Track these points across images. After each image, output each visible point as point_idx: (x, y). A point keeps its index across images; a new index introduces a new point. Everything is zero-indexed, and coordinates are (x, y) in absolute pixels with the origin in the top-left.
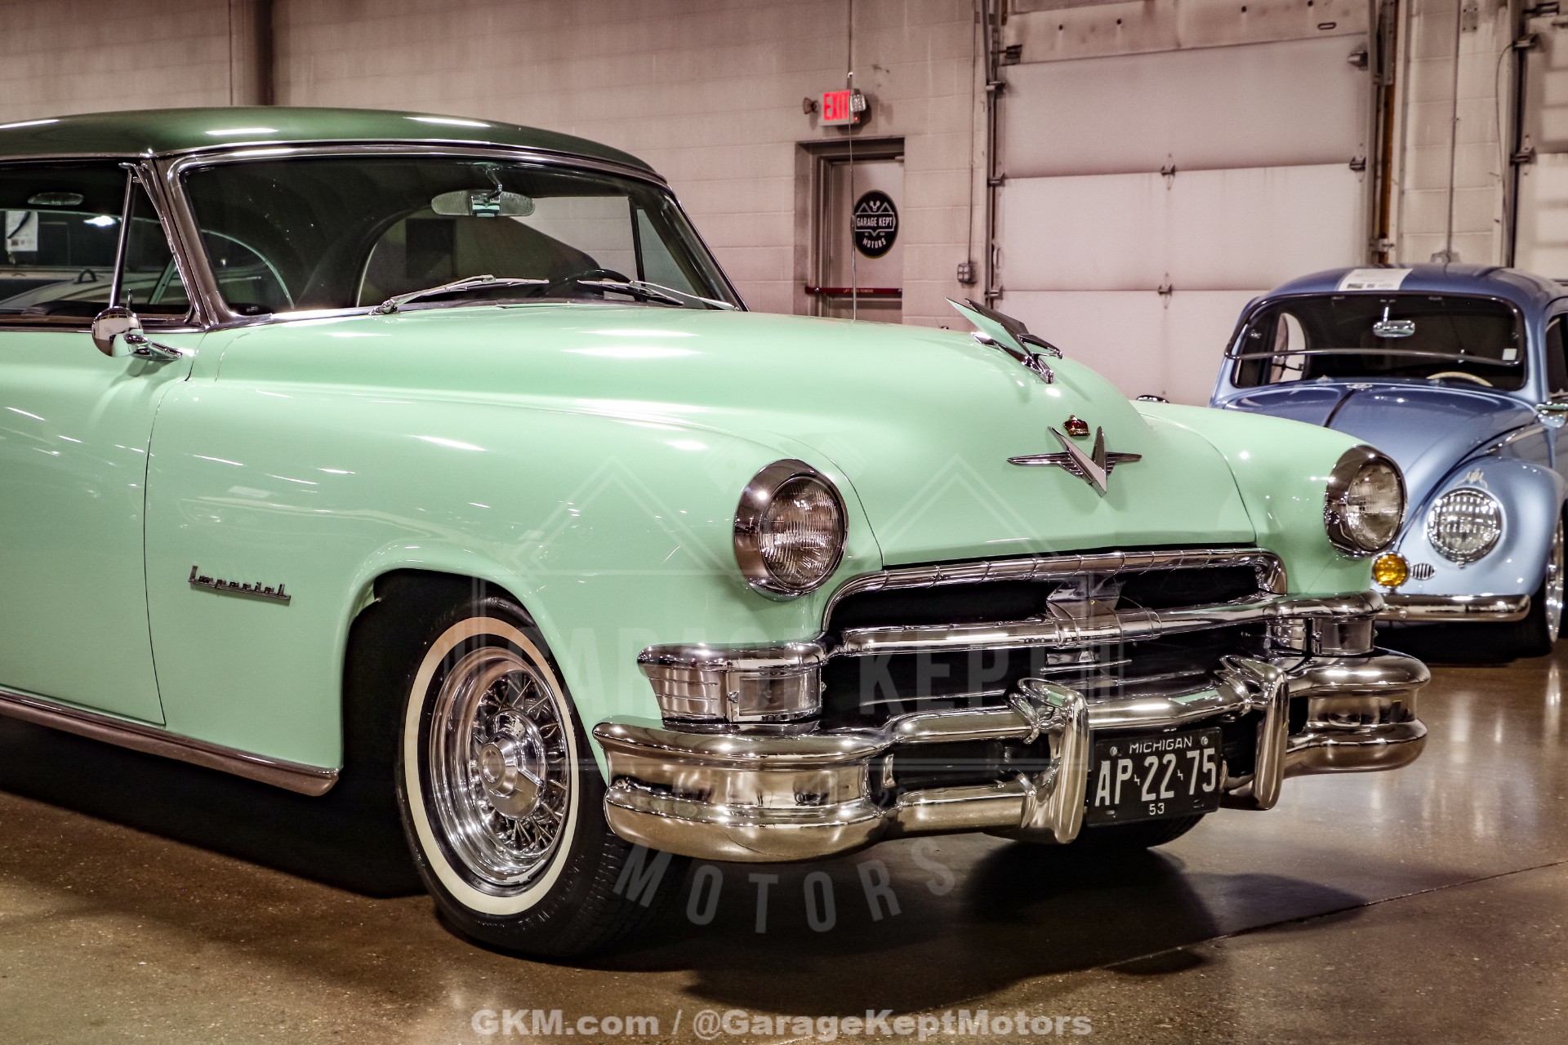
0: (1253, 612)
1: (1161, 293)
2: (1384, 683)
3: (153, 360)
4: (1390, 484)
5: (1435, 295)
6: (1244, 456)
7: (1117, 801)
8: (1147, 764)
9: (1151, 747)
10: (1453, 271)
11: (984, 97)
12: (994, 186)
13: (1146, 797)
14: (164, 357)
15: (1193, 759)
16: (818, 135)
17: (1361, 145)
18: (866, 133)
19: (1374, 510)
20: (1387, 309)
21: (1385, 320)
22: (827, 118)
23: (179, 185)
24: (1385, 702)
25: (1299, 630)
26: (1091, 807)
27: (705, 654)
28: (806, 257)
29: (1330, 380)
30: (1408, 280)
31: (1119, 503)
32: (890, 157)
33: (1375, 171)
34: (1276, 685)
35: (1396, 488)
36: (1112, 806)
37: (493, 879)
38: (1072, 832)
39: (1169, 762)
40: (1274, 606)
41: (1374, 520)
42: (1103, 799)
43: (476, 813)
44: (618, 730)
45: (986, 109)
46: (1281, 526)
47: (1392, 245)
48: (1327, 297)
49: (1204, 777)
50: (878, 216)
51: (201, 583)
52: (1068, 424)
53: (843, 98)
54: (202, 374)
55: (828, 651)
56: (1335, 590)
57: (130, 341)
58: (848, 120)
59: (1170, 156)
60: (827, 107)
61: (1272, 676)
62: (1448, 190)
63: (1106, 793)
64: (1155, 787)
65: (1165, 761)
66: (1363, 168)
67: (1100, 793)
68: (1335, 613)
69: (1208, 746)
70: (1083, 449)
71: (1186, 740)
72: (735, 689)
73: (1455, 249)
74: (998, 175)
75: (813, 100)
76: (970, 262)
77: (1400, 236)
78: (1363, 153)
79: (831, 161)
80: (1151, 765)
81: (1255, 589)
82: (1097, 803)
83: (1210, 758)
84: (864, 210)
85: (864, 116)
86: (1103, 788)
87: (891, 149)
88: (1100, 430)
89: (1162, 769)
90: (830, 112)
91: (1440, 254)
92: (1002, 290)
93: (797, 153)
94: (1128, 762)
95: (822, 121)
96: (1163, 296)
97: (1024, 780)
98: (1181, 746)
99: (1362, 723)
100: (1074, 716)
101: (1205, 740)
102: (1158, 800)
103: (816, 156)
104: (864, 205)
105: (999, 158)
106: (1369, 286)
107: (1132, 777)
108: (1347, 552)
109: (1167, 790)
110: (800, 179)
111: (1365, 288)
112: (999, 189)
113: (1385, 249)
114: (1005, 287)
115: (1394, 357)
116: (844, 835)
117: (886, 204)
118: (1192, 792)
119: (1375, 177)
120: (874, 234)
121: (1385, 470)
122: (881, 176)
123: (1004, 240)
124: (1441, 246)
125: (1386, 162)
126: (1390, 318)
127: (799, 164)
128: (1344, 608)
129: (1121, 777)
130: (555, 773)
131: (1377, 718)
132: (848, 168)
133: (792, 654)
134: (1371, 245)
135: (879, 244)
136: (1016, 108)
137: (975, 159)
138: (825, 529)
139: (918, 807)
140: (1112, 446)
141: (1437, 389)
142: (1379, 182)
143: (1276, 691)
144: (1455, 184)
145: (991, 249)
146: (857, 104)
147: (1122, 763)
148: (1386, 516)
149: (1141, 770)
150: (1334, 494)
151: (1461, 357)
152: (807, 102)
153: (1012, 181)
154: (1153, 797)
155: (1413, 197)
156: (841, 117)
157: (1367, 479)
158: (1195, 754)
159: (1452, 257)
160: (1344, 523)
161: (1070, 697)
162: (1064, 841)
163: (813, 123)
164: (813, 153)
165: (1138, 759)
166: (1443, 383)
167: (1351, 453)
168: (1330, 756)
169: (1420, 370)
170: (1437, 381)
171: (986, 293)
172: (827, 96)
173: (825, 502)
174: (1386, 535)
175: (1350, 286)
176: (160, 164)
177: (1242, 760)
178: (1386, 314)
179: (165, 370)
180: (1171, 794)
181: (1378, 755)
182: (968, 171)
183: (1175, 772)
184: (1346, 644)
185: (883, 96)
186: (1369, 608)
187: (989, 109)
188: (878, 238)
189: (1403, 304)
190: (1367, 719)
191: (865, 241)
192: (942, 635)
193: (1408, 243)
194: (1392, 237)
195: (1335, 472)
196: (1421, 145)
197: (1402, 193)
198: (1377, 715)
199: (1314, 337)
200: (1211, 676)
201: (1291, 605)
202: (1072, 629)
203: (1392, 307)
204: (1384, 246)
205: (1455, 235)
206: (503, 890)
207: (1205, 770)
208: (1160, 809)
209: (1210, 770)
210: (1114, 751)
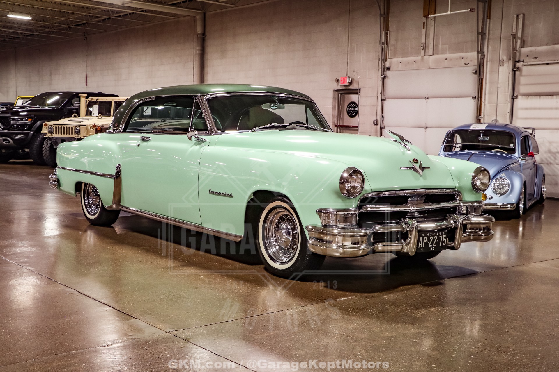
0: (454, 204)
1: (424, 128)
2: (484, 221)
3: (200, 141)
4: (487, 176)
5: (494, 130)
6: (453, 168)
7: (423, 247)
8: (430, 238)
9: (432, 234)
10: (497, 125)
11: (381, 79)
12: (383, 101)
13: (430, 246)
14: (203, 141)
15: (441, 237)
16: (339, 87)
17: (475, 93)
18: (351, 87)
19: (483, 181)
20: (482, 134)
21: (481, 136)
22: (341, 83)
23: (206, 102)
24: (484, 226)
25: (464, 209)
26: (418, 248)
27: (331, 210)
28: (335, 118)
29: (468, 150)
30: (487, 127)
31: (425, 179)
32: (357, 93)
33: (478, 99)
34: (460, 221)
35: (488, 176)
36: (422, 248)
37: (280, 261)
38: (413, 253)
39: (436, 238)
40: (459, 203)
41: (483, 184)
42: (420, 246)
43: (275, 246)
44: (310, 227)
45: (381, 82)
46: (461, 185)
47: (482, 118)
48: (467, 131)
49: (443, 242)
50: (353, 108)
51: (212, 192)
52: (414, 160)
53: (345, 79)
54: (212, 145)
55: (359, 210)
56: (473, 200)
57: (196, 137)
58: (347, 84)
59: (427, 94)
60: (341, 81)
61: (459, 219)
62: (496, 105)
63: (421, 245)
64: (432, 244)
65: (434, 238)
66: (475, 99)
67: (420, 245)
68: (473, 205)
69: (444, 235)
70: (417, 166)
71: (439, 233)
72: (338, 219)
73: (498, 119)
74: (384, 98)
75: (338, 79)
76: (376, 120)
77: (484, 115)
78: (476, 95)
79: (342, 94)
80: (431, 238)
81: (455, 199)
82: (419, 247)
83: (445, 238)
84: (350, 106)
85: (351, 83)
86: (420, 243)
87: (357, 91)
88: (421, 161)
89: (434, 239)
90: (342, 82)
91: (494, 120)
92: (384, 127)
93: (333, 92)
94: (426, 238)
95: (340, 84)
96: (425, 129)
97: (403, 241)
99: (479, 231)
100: (415, 227)
101: (444, 233)
102: (433, 247)
103: (338, 93)
104: (350, 105)
105: (384, 94)
106: (477, 128)
107: (427, 241)
108: (476, 191)
109: (435, 244)
110: (334, 98)
111: (476, 128)
112: (384, 102)
113: (480, 119)
114: (385, 126)
115: (482, 145)
116: (362, 252)
117: (355, 105)
118: (440, 245)
119: (478, 101)
120: (352, 112)
121: (486, 172)
122: (354, 98)
123: (385, 114)
124: (494, 118)
125: (481, 97)
126: (482, 136)
127: (334, 95)
128: (475, 204)
129: (425, 241)
130: (294, 237)
131: (483, 230)
132: (346, 96)
133: (351, 211)
134: (477, 118)
135: (353, 115)
136: (388, 81)
137: (378, 94)
138: (360, 183)
139: (379, 247)
140: (423, 165)
141: (494, 153)
142: (479, 102)
143: (460, 223)
144: (498, 103)
145: (382, 117)
146: (349, 80)
148: (486, 183)
149: (429, 240)
150: (474, 177)
151: (500, 146)
152: (336, 79)
153: (387, 100)
154: (431, 246)
155: (487, 106)
156: (345, 83)
157: (481, 174)
159: (497, 121)
160: (476, 184)
161: (414, 222)
162: (411, 255)
163: (338, 85)
164: (337, 92)
165: (428, 237)
166: (495, 152)
167: (478, 168)
168: (472, 238)
169: (490, 149)
170: (494, 152)
171: (380, 127)
172: (341, 78)
173: (360, 176)
174: (486, 187)
175: (473, 128)
176: (202, 97)
177: (452, 238)
178: (482, 135)
179: (203, 144)
180: (436, 245)
181: (482, 238)
182: (376, 97)
183: (437, 240)
184: (476, 212)
185: (356, 78)
186: (481, 204)
187: (382, 82)
188: (353, 113)
189: (486, 133)
190: (480, 230)
191: (350, 114)
192: (379, 208)
193: (486, 117)
194: (482, 116)
195: (474, 172)
196: (489, 93)
197: (485, 105)
198: (482, 228)
199: (463, 140)
200: (445, 219)
201: (463, 203)
202: (414, 207)
203: (483, 133)
204: (480, 118)
205: (498, 115)
206: (282, 263)
207: (443, 240)
208: (433, 249)
209: (444, 240)
210: (423, 235)
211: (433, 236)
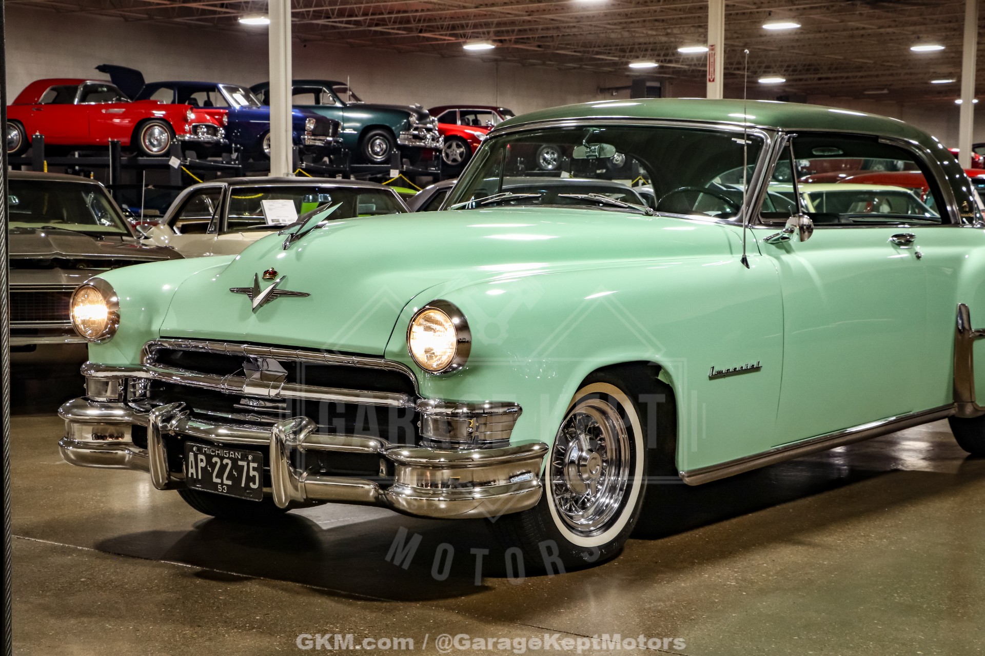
7: (200, 478)
8: (214, 460)
9: (215, 452)
13: (216, 480)
15: (243, 466)
36: (197, 480)
39: (227, 464)
42: (192, 474)
49: (250, 479)
63: (194, 471)
64: (220, 475)
69: (253, 461)
71: (236, 454)
80: (216, 462)
82: (190, 476)
83: (254, 469)
86: (192, 468)
89: (223, 466)
94: (203, 457)
98: (233, 456)
101: (250, 458)
102: (222, 483)
107: (206, 466)
109: (227, 479)
118: (243, 485)
129: (201, 465)
147: (200, 457)
149: (211, 464)
154: (219, 481)
158: (244, 464)
165: (209, 458)
180: (230, 483)
183: (231, 470)
207: (251, 475)
208: (224, 490)
209: (254, 476)
210: (194, 449)
211: (218, 456)
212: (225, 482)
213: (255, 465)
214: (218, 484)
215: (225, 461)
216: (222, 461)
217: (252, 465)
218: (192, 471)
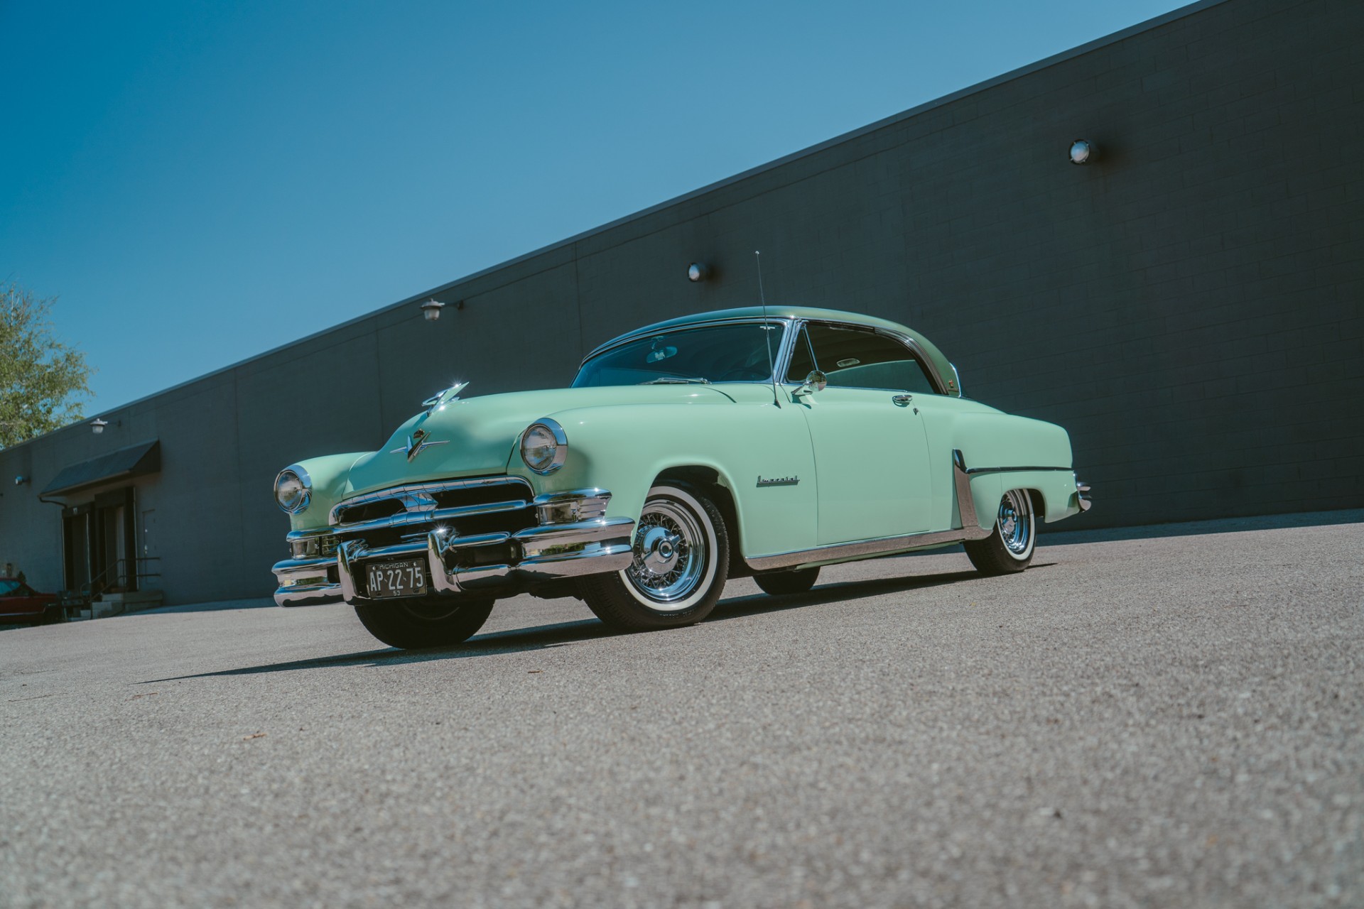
7: (379, 589)
8: (389, 572)
9: (389, 566)
13: (391, 588)
15: (410, 572)
36: (378, 591)
42: (374, 588)
49: (417, 580)
63: (374, 586)
64: (394, 584)
69: (417, 566)
71: (405, 563)
80: (391, 574)
82: (372, 590)
83: (419, 572)
86: (373, 583)
89: (396, 576)
94: (380, 573)
98: (402, 566)
101: (415, 564)
102: (396, 589)
107: (383, 580)
109: (400, 585)
118: (412, 586)
129: (379, 579)
147: (378, 573)
149: (386, 577)
154: (394, 588)
158: (411, 570)
165: (385, 572)
180: (402, 587)
183: (402, 577)
207: (417, 577)
208: (398, 593)
209: (419, 578)
210: (374, 568)
211: (391, 569)
212: (399, 587)
213: (419, 569)
214: (393, 590)
215: (396, 572)
216: (394, 573)
217: (417, 569)
218: (373, 586)
